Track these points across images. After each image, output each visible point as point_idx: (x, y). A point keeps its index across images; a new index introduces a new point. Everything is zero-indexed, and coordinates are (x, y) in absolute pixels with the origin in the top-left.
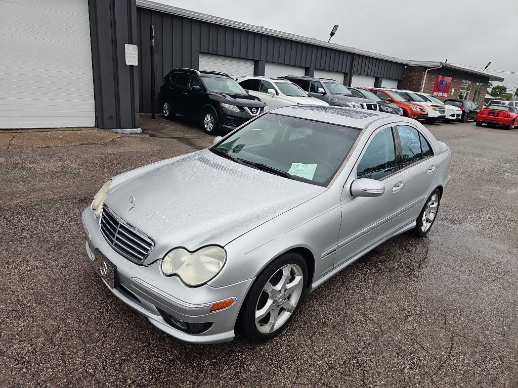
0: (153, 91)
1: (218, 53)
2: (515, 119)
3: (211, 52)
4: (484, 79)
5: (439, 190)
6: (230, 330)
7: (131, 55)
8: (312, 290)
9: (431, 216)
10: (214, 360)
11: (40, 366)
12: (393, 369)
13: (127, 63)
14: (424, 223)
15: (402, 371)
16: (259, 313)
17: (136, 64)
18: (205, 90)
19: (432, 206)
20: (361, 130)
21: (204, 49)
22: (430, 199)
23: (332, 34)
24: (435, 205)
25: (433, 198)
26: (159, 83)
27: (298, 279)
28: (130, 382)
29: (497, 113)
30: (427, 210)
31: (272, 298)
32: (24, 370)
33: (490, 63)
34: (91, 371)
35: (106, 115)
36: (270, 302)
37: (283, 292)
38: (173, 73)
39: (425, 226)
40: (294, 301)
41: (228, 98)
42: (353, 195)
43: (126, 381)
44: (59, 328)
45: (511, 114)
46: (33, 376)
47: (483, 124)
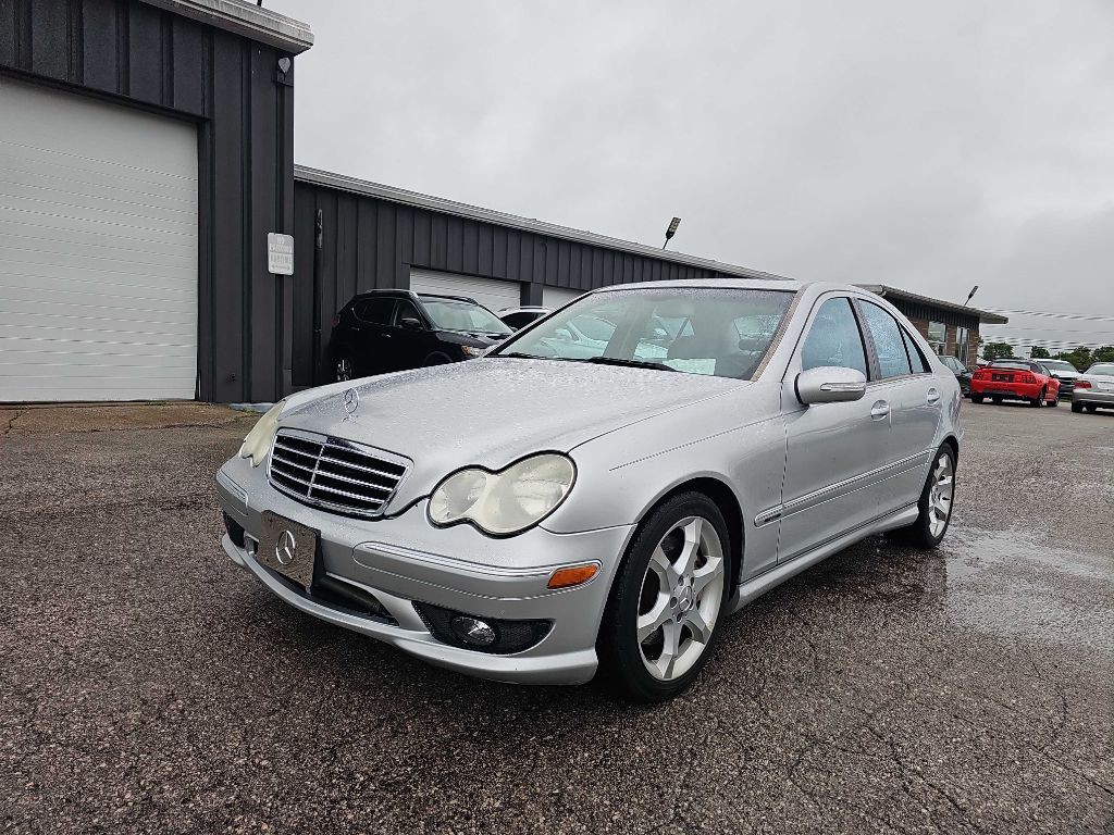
0: (316, 337)
1: (450, 268)
2: (1045, 386)
3: (433, 265)
4: (970, 319)
5: (950, 446)
6: (589, 648)
7: (281, 255)
8: (739, 606)
9: (944, 506)
10: (548, 737)
11: (139, 758)
12: (954, 740)
13: (271, 270)
14: (932, 515)
15: (975, 742)
16: (645, 621)
17: (290, 272)
18: (429, 325)
19: (941, 483)
20: (795, 292)
21: (420, 260)
22: (935, 465)
23: (669, 235)
24: (948, 480)
25: (943, 462)
26: (328, 322)
27: (714, 563)
28: (362, 779)
29: (1010, 375)
30: (934, 488)
31: (668, 590)
32: (103, 765)
33: (976, 288)
34: (264, 763)
35: (221, 374)
36: (663, 600)
37: (687, 581)
38: (358, 301)
39: (935, 526)
40: (708, 615)
41: (483, 338)
42: (803, 402)
43: (351, 777)
44: (173, 695)
45: (1037, 375)
46: (127, 775)
47: (985, 400)
